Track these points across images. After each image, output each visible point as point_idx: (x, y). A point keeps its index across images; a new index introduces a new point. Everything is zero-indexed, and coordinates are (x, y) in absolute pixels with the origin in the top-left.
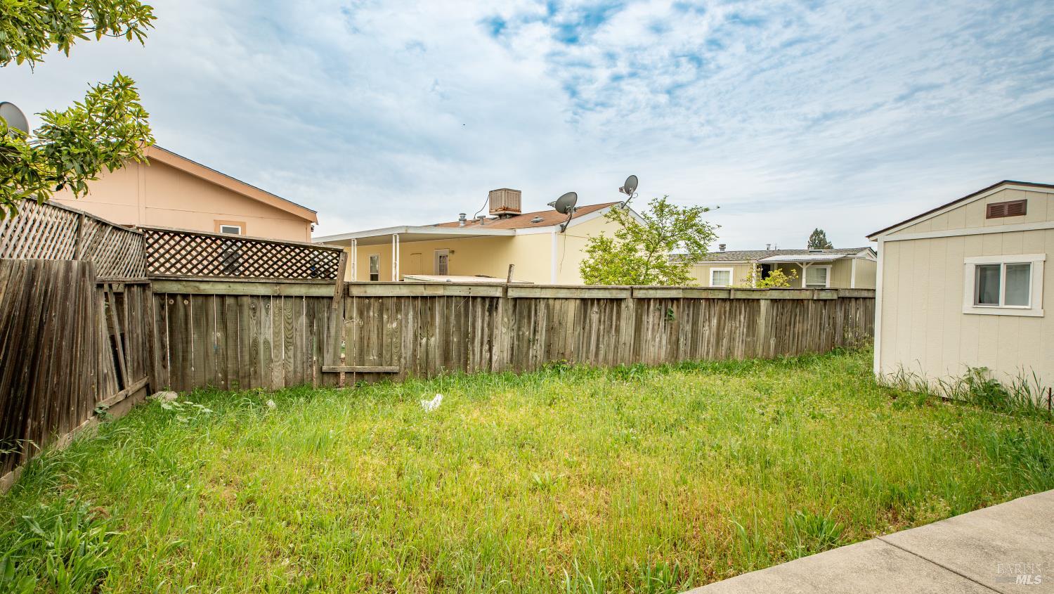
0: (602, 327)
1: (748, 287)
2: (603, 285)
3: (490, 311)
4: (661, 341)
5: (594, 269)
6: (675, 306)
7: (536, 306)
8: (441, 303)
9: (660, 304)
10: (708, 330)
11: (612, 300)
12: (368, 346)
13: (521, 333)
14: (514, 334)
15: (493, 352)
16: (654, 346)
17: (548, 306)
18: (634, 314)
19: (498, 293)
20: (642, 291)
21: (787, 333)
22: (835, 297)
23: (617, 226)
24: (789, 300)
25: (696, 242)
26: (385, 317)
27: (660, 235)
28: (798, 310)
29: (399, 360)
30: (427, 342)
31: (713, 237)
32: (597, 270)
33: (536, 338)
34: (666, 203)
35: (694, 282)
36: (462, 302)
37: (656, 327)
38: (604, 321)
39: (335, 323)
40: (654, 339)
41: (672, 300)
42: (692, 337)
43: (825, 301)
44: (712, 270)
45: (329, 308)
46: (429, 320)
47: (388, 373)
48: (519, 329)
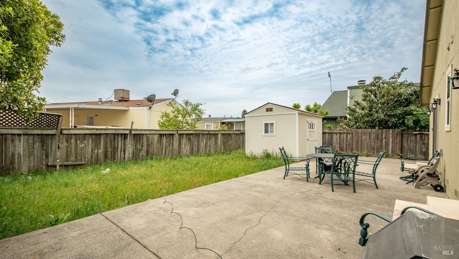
0: (167, 144)
1: (216, 130)
2: (166, 129)
3: (124, 139)
4: (187, 148)
5: (163, 123)
6: (192, 136)
7: (142, 137)
8: (104, 136)
9: (187, 136)
10: (203, 144)
11: (170, 134)
12: (70, 154)
13: (137, 147)
14: (134, 147)
15: (126, 154)
16: (185, 150)
17: (147, 137)
18: (178, 139)
19: (128, 132)
20: (181, 131)
21: (227, 144)
22: (240, 133)
23: (171, 109)
24: (227, 134)
25: (198, 115)
26: (79, 142)
27: (186, 112)
28: (230, 137)
29: (85, 159)
30: (97, 151)
31: (203, 113)
32: (165, 124)
33: (143, 148)
34: (188, 101)
35: (198, 128)
36: (113, 136)
37: (186, 143)
38: (168, 142)
39: (54, 145)
40: (185, 148)
41: (191, 134)
42: (198, 146)
43: (237, 134)
44: (206, 124)
45: (51, 139)
46: (99, 143)
47: (80, 165)
48: (136, 145)
